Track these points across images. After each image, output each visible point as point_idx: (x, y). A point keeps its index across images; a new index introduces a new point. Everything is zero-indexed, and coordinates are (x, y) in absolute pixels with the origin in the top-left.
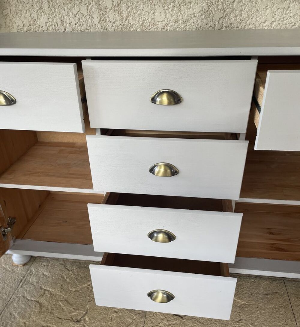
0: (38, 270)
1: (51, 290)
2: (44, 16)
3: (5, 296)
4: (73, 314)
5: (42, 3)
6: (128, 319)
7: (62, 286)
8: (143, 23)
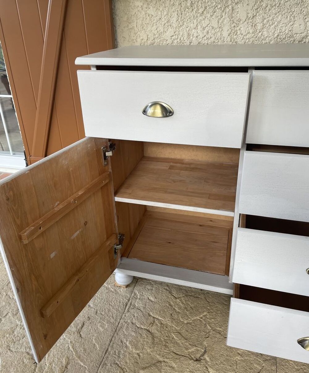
0: (143, 293)
1: (160, 318)
2: (171, 30)
3: (112, 320)
4: (190, 350)
5: (171, 17)
6: (256, 365)
7: (171, 315)
8: (278, 35)
